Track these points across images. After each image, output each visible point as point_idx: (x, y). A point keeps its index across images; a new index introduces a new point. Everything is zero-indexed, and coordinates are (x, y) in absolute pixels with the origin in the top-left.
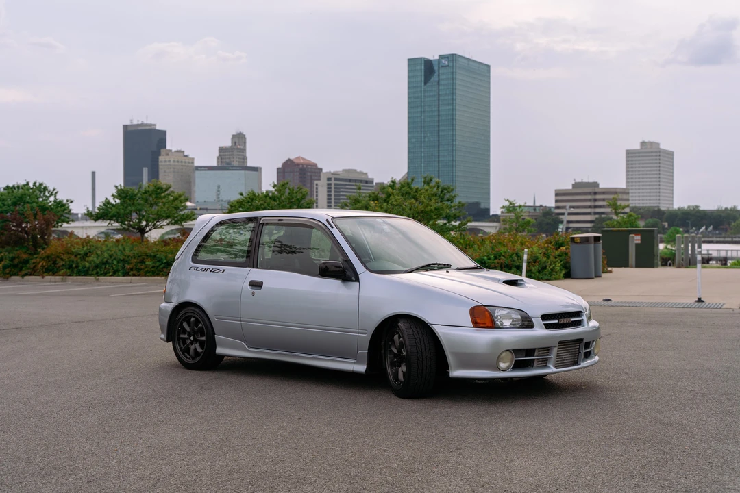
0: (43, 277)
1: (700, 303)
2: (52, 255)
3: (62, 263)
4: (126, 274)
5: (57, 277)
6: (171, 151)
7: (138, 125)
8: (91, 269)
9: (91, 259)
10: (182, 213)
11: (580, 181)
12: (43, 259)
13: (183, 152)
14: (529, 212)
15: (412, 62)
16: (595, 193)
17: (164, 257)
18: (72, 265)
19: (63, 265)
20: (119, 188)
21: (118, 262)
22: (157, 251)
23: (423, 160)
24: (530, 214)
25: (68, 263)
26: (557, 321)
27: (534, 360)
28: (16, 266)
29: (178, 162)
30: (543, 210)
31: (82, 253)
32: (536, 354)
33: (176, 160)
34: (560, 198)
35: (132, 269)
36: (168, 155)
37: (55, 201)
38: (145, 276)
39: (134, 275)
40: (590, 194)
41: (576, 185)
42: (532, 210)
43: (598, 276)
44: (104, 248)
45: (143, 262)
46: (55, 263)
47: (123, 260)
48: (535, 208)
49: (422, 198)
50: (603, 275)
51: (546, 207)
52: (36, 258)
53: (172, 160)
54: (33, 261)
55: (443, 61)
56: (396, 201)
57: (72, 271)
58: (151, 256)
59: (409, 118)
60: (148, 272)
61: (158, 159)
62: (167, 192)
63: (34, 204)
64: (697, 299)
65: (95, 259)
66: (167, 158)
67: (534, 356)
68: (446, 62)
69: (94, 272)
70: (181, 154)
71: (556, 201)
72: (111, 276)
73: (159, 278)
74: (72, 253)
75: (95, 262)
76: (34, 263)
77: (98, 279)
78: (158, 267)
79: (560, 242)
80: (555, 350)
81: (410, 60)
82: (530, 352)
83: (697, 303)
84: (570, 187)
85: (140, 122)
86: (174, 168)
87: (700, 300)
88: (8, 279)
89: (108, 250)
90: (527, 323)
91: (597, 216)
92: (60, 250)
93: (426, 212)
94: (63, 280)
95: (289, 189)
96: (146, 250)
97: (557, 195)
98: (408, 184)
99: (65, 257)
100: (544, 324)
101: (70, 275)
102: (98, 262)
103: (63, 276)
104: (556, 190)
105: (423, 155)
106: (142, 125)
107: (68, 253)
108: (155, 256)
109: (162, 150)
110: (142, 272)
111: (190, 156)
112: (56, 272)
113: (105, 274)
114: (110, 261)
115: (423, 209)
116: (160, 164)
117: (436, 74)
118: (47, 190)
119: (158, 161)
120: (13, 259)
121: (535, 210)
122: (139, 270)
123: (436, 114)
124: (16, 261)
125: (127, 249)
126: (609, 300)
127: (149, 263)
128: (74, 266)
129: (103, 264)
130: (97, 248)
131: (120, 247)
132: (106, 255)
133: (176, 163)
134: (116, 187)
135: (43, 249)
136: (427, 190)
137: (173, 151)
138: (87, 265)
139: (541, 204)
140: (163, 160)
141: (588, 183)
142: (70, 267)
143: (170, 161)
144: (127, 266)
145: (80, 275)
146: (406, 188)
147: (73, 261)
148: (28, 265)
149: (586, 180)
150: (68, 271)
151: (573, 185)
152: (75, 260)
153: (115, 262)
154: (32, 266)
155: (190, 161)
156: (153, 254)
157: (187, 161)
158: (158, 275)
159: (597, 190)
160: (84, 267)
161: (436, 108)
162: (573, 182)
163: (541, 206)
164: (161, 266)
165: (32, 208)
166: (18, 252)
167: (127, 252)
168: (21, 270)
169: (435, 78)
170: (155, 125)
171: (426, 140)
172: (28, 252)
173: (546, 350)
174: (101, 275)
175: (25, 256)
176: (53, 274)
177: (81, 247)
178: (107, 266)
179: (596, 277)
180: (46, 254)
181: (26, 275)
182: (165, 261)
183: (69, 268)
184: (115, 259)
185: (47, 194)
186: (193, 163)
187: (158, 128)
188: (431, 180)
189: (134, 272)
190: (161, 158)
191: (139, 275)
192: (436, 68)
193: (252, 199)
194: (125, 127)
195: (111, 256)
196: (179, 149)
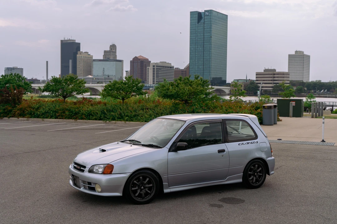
0: (18, 118)
1: (323, 142)
2: (22, 108)
3: (27, 112)
4: (56, 118)
5: (25, 118)
6: (82, 52)
7: (67, 40)
8: (40, 115)
9: (40, 110)
11: (267, 68)
12: (18, 110)
13: (88, 53)
14: (244, 82)
15: (192, 13)
16: (274, 74)
17: (74, 111)
18: (31, 113)
19: (28, 113)
20: (54, 77)
21: (53, 112)
22: (71, 108)
23: (196, 58)
24: (245, 83)
25: (30, 112)
28: (6, 113)
29: (85, 57)
30: (250, 81)
31: (36, 107)
33: (85, 56)
34: (258, 76)
35: (59, 116)
36: (81, 54)
37: (24, 83)
38: (65, 119)
39: (60, 118)
40: (272, 74)
41: (265, 70)
42: (245, 81)
43: (275, 124)
44: (46, 106)
45: (64, 112)
46: (24, 112)
47: (55, 111)
48: (246, 80)
49: (194, 86)
50: (278, 123)
51: (252, 80)
52: (15, 109)
53: (83, 56)
54: (13, 111)
55: (206, 13)
56: (182, 87)
57: (32, 116)
58: (68, 109)
59: (190, 39)
60: (66, 117)
61: (76, 56)
62: (76, 80)
63: (15, 84)
64: (322, 140)
65: (42, 110)
66: (81, 56)
68: (208, 14)
69: (42, 117)
70: (87, 54)
71: (256, 78)
72: (50, 118)
73: (72, 120)
74: (32, 108)
75: (42, 112)
76: (14, 111)
77: (44, 120)
78: (71, 115)
79: (258, 107)
81: (191, 12)
83: (322, 142)
84: (263, 71)
85: (68, 39)
86: (83, 60)
87: (323, 141)
88: (2, 119)
89: (48, 106)
91: (275, 85)
92: (26, 106)
93: (195, 92)
94: (28, 120)
95: (132, 79)
96: (66, 107)
97: (257, 75)
98: (188, 78)
99: (28, 109)
101: (31, 118)
102: (43, 112)
103: (28, 118)
104: (256, 73)
105: (196, 56)
106: (69, 40)
107: (30, 107)
108: (70, 110)
109: (78, 52)
110: (63, 117)
111: (91, 55)
112: (24, 116)
113: (47, 118)
114: (49, 112)
115: (194, 91)
116: (77, 58)
117: (203, 19)
118: (21, 77)
119: (76, 57)
120: (4, 109)
121: (247, 81)
122: (62, 116)
123: (203, 37)
124: (6, 111)
125: (57, 106)
126: (281, 139)
127: (67, 113)
128: (32, 113)
129: (46, 113)
130: (43, 105)
131: (54, 105)
132: (47, 109)
133: (85, 58)
134: (52, 77)
135: (19, 105)
136: (196, 82)
137: (83, 52)
138: (39, 113)
139: (250, 79)
140: (79, 56)
141: (271, 69)
143: (82, 57)
144: (57, 114)
145: (35, 118)
146: (187, 81)
147: (32, 111)
148: (12, 113)
149: (270, 68)
150: (30, 116)
151: (264, 70)
152: (33, 111)
153: (51, 112)
154: (13, 113)
155: (91, 57)
156: (69, 109)
157: (89, 57)
158: (71, 118)
159: (275, 73)
160: (37, 114)
161: (203, 35)
162: (264, 69)
163: (249, 80)
164: (73, 115)
165: (13, 86)
166: (7, 106)
167: (57, 108)
168: (8, 115)
169: (202, 21)
170: (75, 40)
171: (198, 49)
172: (11, 106)
174: (45, 118)
175: (10, 108)
176: (23, 117)
177: (36, 105)
178: (48, 114)
179: (274, 124)
180: (20, 108)
181: (10, 117)
182: (74, 112)
183: (30, 115)
184: (51, 111)
185: (21, 79)
186: (92, 58)
187: (76, 42)
188: (198, 77)
189: (60, 117)
190: (78, 56)
191: (62, 119)
192: (203, 16)
193: (115, 84)
194: (62, 41)
195: (49, 109)
196: (86, 51)
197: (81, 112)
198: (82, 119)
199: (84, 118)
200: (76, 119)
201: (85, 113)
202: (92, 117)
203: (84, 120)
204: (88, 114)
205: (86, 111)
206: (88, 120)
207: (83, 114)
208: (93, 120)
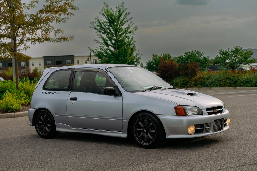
0: (193, 88)
2: (196, 79)
4: (220, 86)
5: (197, 88)
8: (209, 85)
10: (248, 59)
12: (193, 81)
17: (234, 79)
19: (199, 83)
22: (232, 77)
25: (201, 82)
26: (212, 111)
27: (204, 129)
28: (184, 84)
31: (206, 78)
32: (204, 126)
35: (223, 84)
37: (203, 57)
38: (227, 87)
39: (224, 87)
45: (226, 81)
46: (197, 82)
47: (220, 80)
52: (191, 81)
63: (193, 59)
65: (210, 80)
67: (203, 127)
69: (210, 86)
72: (216, 87)
73: (232, 88)
74: (202, 78)
75: (210, 82)
76: (190, 83)
77: (211, 89)
78: (232, 83)
80: (213, 124)
82: (202, 125)
89: (215, 76)
90: (200, 112)
92: (199, 77)
94: (199, 89)
96: (229, 76)
99: (200, 80)
100: (208, 113)
101: (202, 87)
103: (199, 87)
113: (213, 87)
114: (215, 81)
120: (183, 81)
122: (225, 84)
124: (185, 82)
127: (228, 82)
128: (203, 83)
132: (214, 79)
135: (194, 77)
142: (202, 84)
144: (221, 83)
145: (205, 87)
147: (203, 81)
148: (189, 84)
150: (201, 85)
153: (217, 82)
156: (230, 78)
158: (232, 87)
160: (206, 84)
166: (186, 78)
167: (222, 77)
168: (186, 85)
172: (189, 78)
173: (209, 124)
174: (212, 87)
175: (188, 80)
178: (214, 83)
181: (188, 87)
185: (200, 55)
195: (216, 79)
197: (240, 80)
198: (240, 86)
199: (242, 86)
200: (236, 86)
201: (243, 81)
202: (248, 84)
203: (242, 88)
204: (246, 81)
205: (244, 79)
206: (245, 87)
207: (242, 82)
208: (249, 87)
